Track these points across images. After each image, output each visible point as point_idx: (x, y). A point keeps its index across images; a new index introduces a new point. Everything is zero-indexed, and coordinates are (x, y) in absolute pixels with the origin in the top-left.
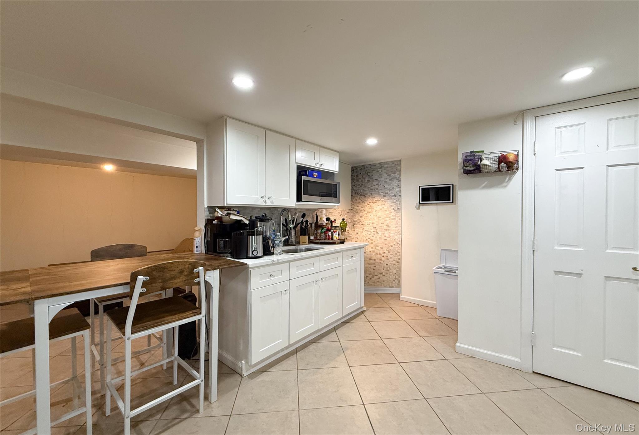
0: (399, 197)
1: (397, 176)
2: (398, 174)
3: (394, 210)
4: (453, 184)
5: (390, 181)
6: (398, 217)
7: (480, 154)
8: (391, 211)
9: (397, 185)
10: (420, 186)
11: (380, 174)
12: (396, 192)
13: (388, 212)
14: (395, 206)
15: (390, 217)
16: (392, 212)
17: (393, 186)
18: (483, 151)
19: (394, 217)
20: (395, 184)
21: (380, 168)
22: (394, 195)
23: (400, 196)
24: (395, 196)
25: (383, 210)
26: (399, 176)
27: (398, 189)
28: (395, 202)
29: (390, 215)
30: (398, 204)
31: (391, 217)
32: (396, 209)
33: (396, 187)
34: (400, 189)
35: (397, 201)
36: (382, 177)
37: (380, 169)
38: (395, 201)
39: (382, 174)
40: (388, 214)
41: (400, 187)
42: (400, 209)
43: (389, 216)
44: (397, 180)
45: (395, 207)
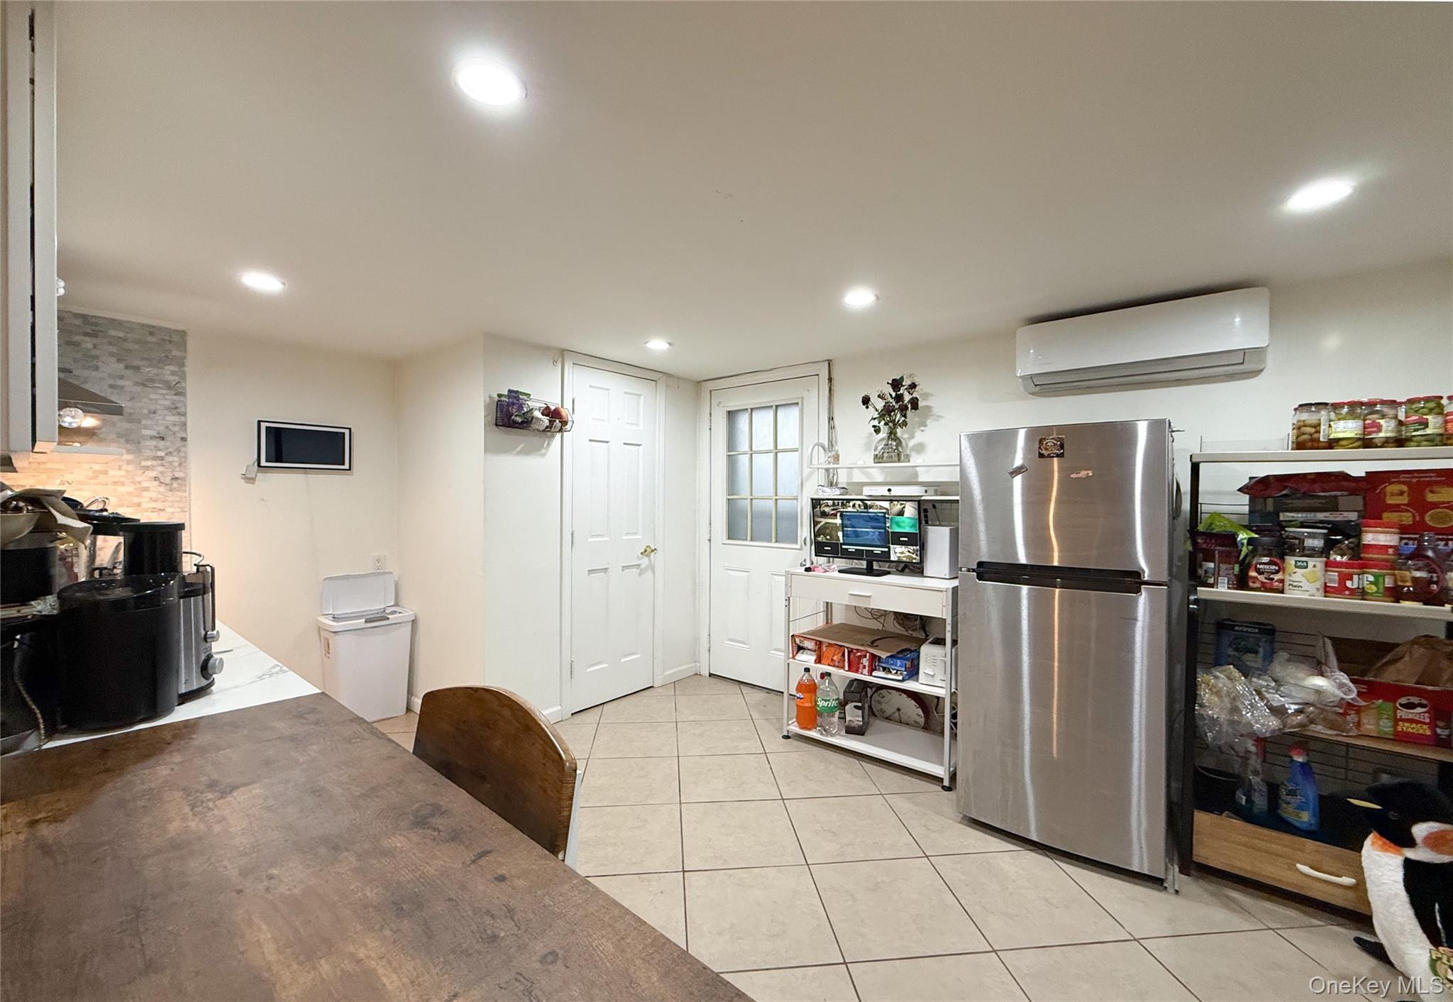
0: (179, 444)
1: (173, 379)
2: (173, 373)
3: (156, 483)
4: (350, 429)
5: (139, 389)
6: (176, 505)
7: (525, 397)
8: (145, 484)
9: (167, 403)
10: (259, 422)
11: (84, 355)
12: (167, 427)
13: (130, 489)
14: (160, 469)
15: (139, 505)
16: (146, 489)
17: (153, 407)
18: (530, 395)
19: (160, 505)
20: (162, 402)
21: (86, 334)
22: (154, 433)
23: (184, 439)
24: (163, 439)
25: (102, 478)
26: (177, 378)
27: (176, 418)
28: (162, 458)
29: (140, 496)
30: (176, 464)
31: (145, 505)
32: (168, 480)
33: (166, 412)
34: (183, 419)
35: (170, 454)
36: (97, 368)
37: (87, 339)
38: (161, 454)
39: (97, 357)
40: (129, 493)
41: (185, 415)
42: (184, 479)
43: (136, 500)
44: (169, 388)
45: (162, 473)
